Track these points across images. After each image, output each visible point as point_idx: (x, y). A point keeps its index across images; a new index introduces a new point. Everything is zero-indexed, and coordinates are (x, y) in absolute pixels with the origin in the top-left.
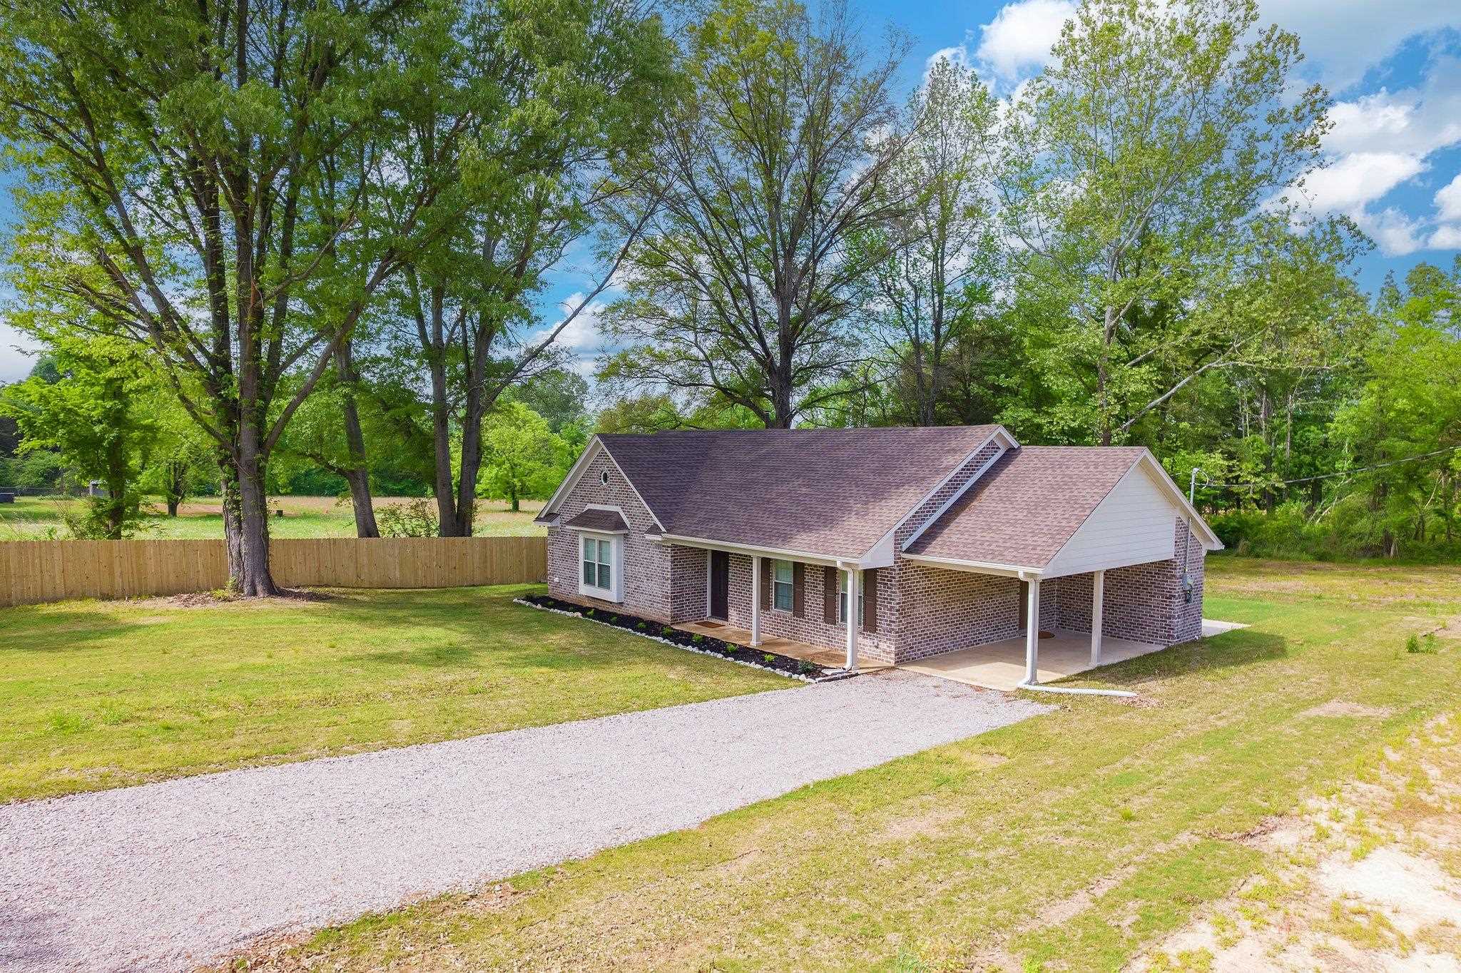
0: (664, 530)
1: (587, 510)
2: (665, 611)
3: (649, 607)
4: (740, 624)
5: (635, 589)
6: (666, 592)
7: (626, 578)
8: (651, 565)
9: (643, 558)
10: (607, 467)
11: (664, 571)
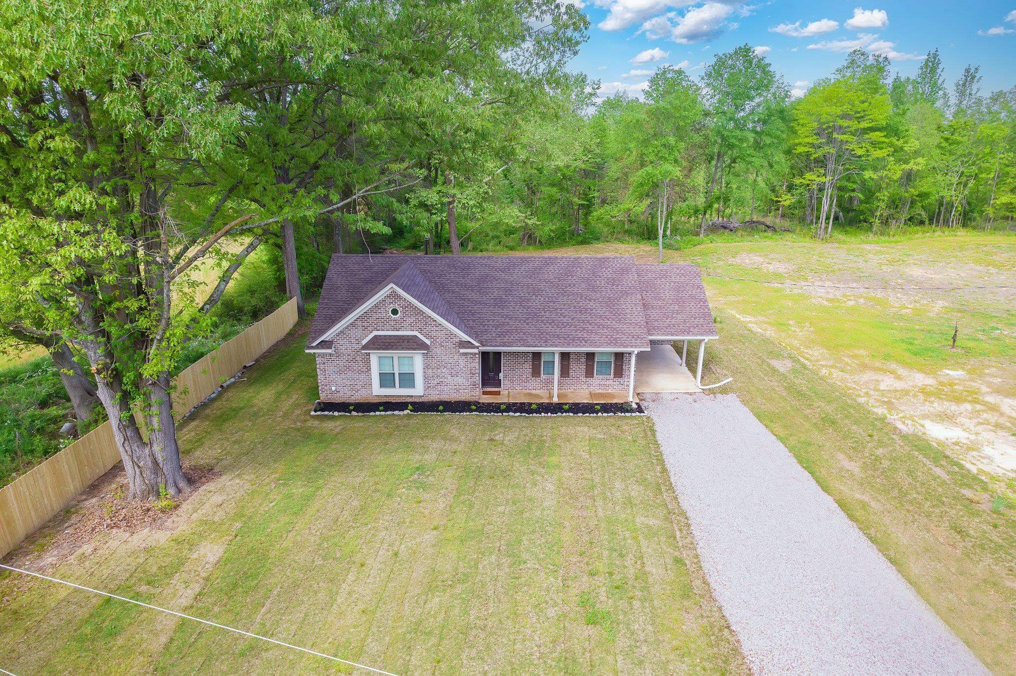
0: (477, 344)
1: (376, 336)
2: (472, 393)
3: (455, 393)
4: (513, 388)
5: (437, 384)
6: (473, 382)
7: (426, 378)
8: (456, 367)
9: (446, 363)
10: (398, 305)
11: (472, 369)
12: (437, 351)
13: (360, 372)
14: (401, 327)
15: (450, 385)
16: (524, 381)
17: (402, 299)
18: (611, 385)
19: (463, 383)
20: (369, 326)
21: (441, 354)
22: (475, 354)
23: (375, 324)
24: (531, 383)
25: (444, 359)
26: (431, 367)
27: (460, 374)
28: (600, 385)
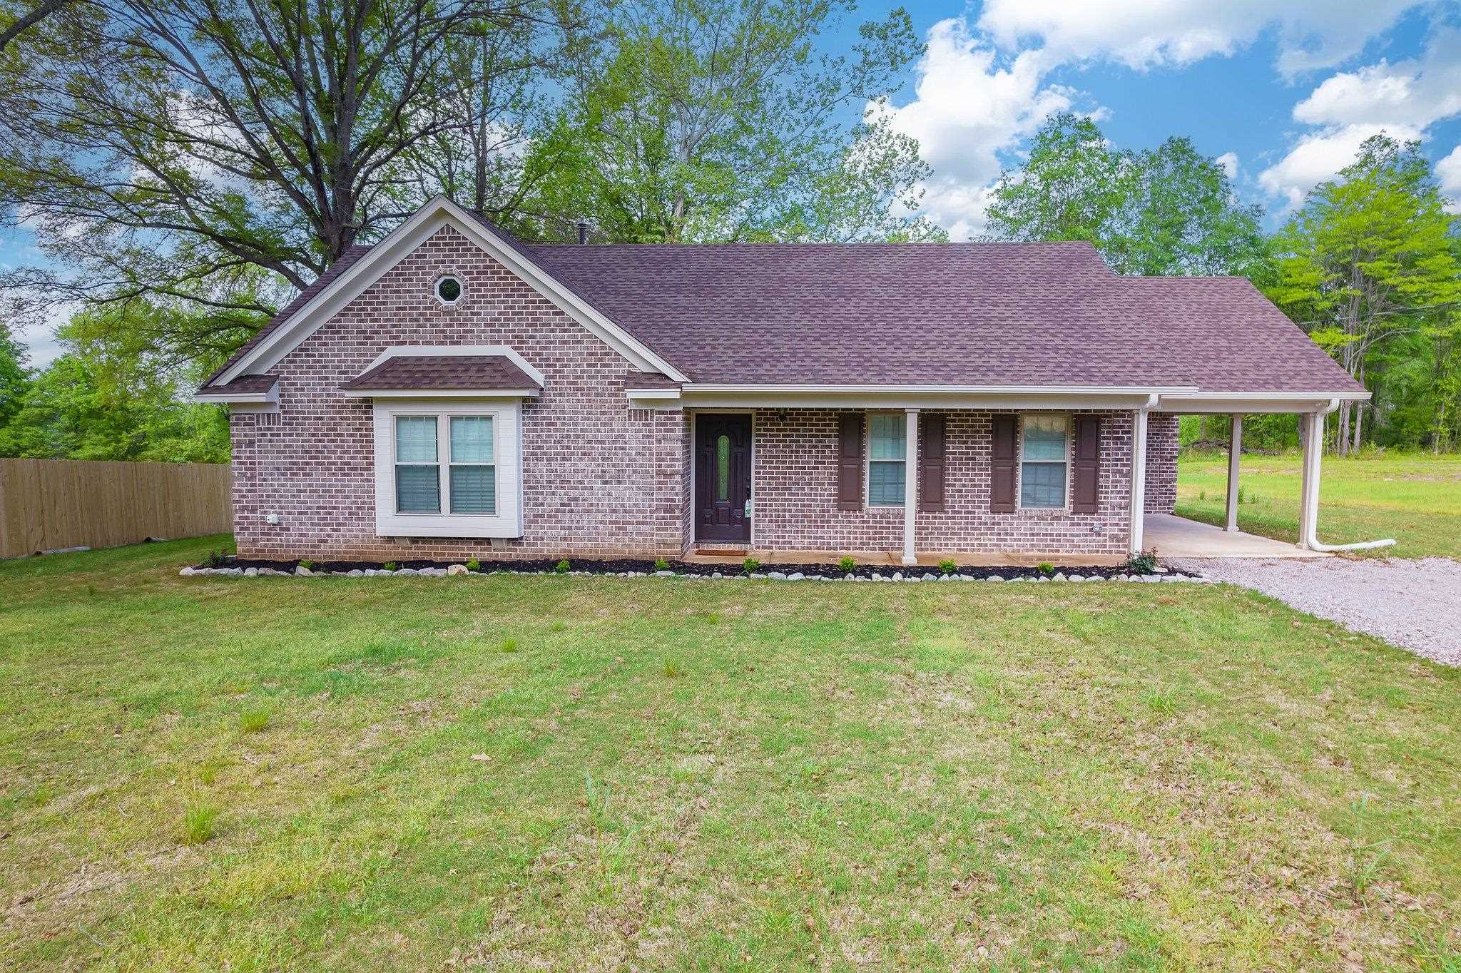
1: (393, 362)
2: (662, 537)
3: (611, 534)
4: (785, 543)
5: (562, 505)
6: (667, 500)
7: (530, 488)
8: (616, 454)
9: (590, 442)
10: (459, 267)
11: (663, 460)
12: (564, 404)
13: (347, 470)
14: (465, 331)
15: (598, 511)
16: (816, 522)
17: (469, 250)
18: (1065, 535)
19: (635, 505)
20: (377, 332)
21: (575, 413)
22: (672, 413)
23: (394, 326)
24: (834, 527)
25: (582, 430)
26: (545, 453)
27: (629, 477)
28: (1033, 535)
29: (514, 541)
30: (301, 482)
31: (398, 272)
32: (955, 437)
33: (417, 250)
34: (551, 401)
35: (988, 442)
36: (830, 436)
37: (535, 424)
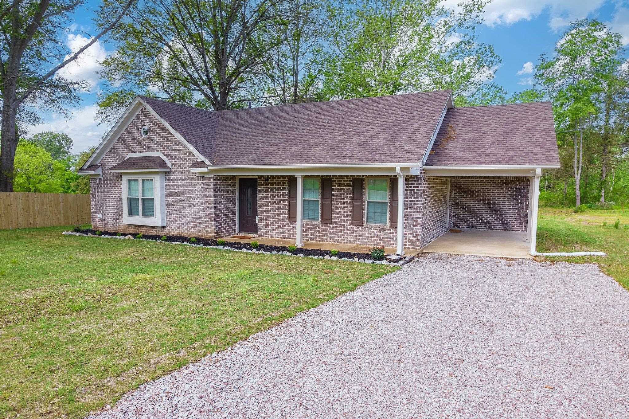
0: (208, 163)
1: (129, 159)
2: (208, 229)
3: (192, 227)
4: (269, 234)
5: (177, 214)
6: (209, 214)
7: (168, 207)
8: (193, 194)
9: (185, 190)
10: (147, 123)
11: (207, 197)
12: (177, 174)
14: (149, 147)
15: (188, 217)
16: (280, 226)
17: (150, 116)
18: (387, 238)
19: (199, 215)
20: (126, 148)
21: (181, 178)
22: (210, 178)
23: (130, 146)
24: (287, 229)
25: (183, 185)
26: (172, 194)
27: (197, 204)
28: (371, 237)
29: (163, 227)
30: (107, 203)
31: (131, 126)
32: (336, 189)
33: (136, 117)
34: (173, 173)
35: (350, 191)
36: (285, 188)
37: (169, 182)
